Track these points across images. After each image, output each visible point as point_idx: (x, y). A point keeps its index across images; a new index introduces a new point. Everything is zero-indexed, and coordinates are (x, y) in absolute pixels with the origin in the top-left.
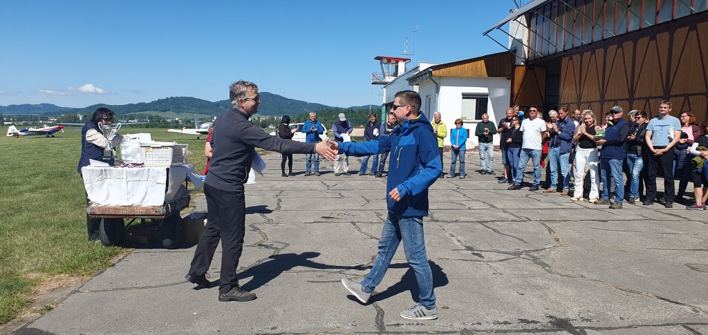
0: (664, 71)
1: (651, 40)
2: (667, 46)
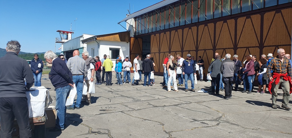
0: (195, 41)
1: (189, 29)
2: (196, 32)
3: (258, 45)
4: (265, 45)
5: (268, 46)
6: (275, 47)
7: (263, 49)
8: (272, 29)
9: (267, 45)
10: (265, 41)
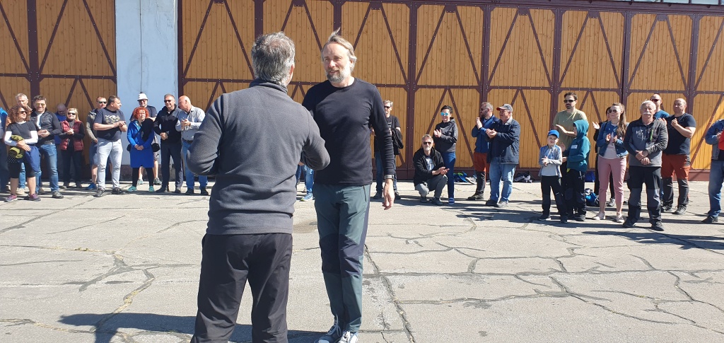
3: (25, 72)
4: (45, 72)
5: (55, 76)
6: (73, 80)
7: (41, 83)
8: (62, 33)
9: (51, 73)
10: (43, 63)
